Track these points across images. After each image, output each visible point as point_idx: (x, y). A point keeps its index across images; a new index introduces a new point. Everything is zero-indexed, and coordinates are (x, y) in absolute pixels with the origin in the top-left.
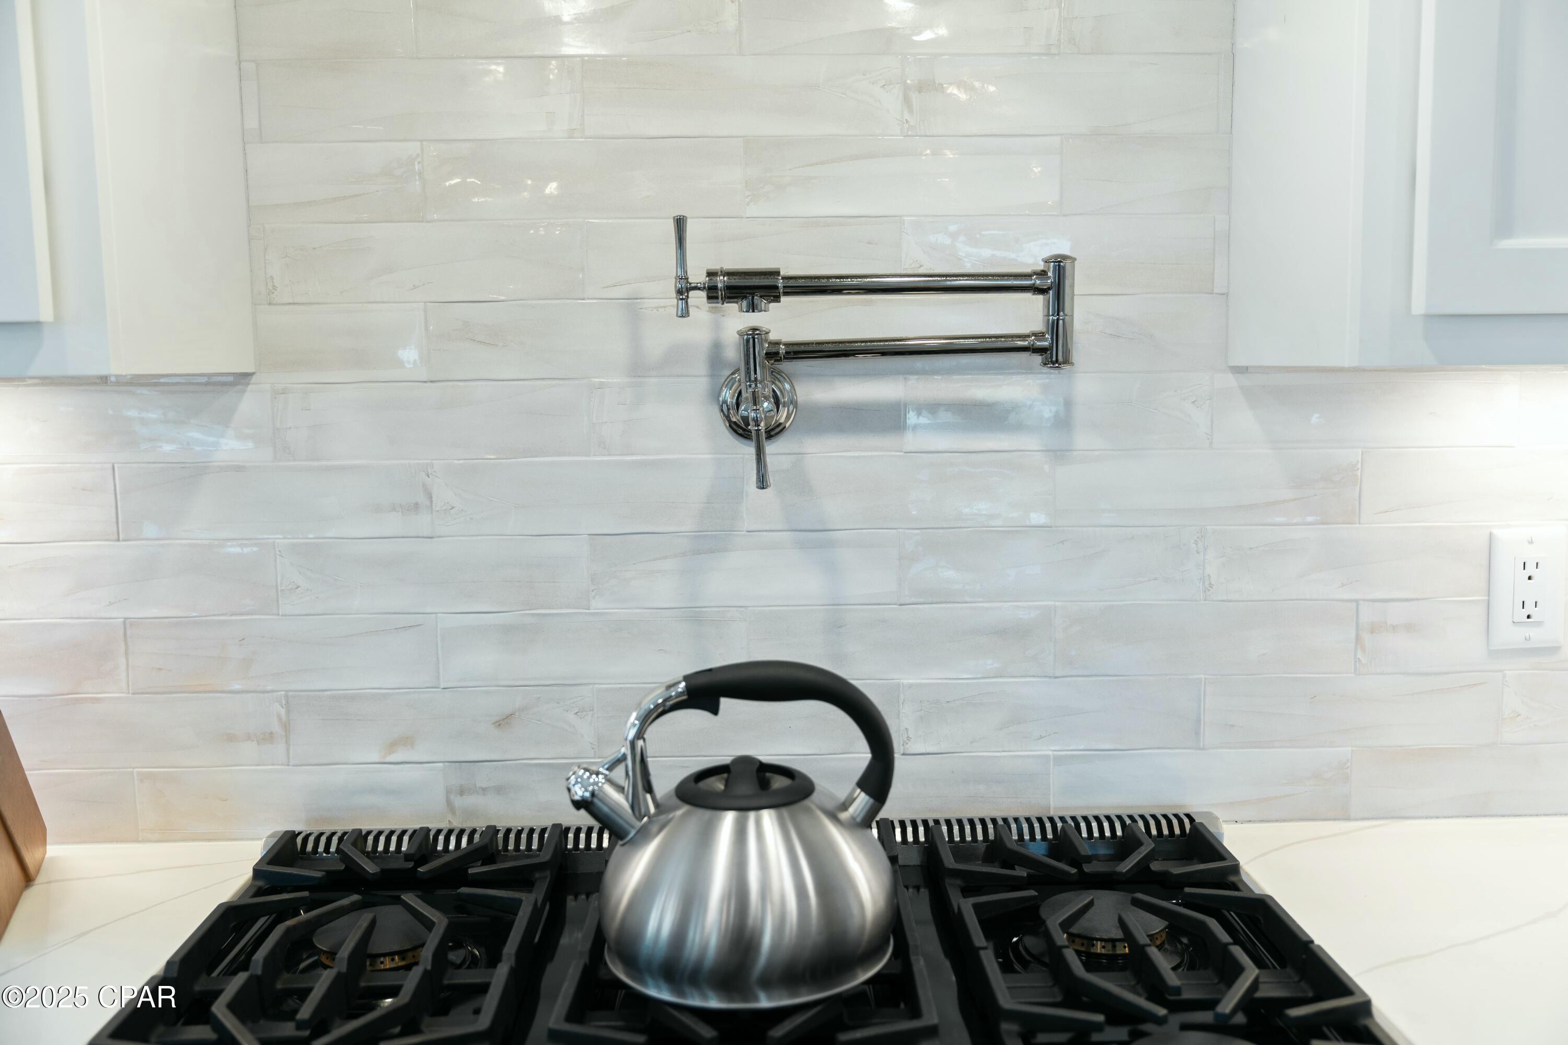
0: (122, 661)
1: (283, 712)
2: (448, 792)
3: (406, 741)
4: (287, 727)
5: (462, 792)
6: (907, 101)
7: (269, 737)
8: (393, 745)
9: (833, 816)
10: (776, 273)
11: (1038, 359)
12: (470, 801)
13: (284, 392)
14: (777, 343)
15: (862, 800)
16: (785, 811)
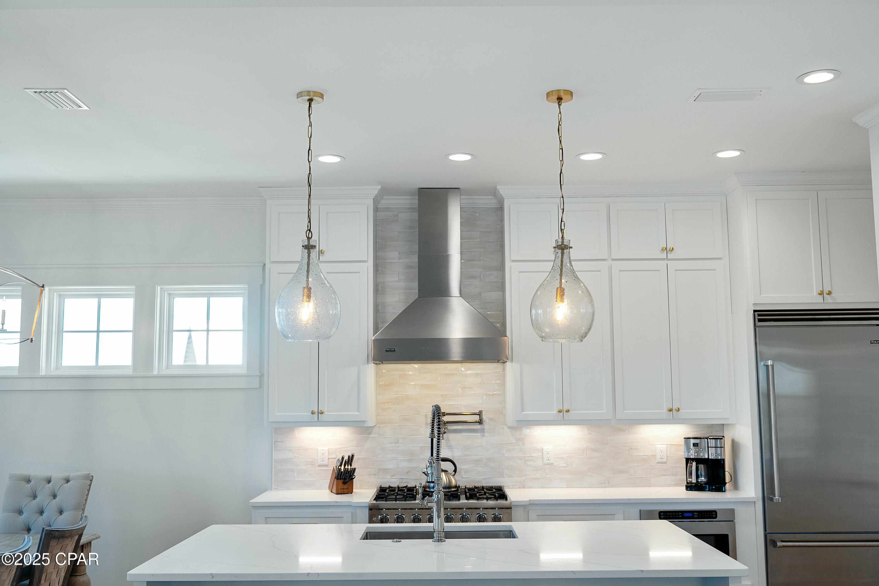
0: (356, 464)
1: (378, 471)
2: (400, 482)
3: (394, 475)
4: (378, 473)
5: (401, 483)
6: (462, 389)
7: (376, 475)
8: (392, 476)
9: (451, 474)
10: (445, 413)
11: (479, 423)
12: (402, 484)
13: (380, 427)
14: (445, 421)
15: (454, 473)
16: (445, 472)
